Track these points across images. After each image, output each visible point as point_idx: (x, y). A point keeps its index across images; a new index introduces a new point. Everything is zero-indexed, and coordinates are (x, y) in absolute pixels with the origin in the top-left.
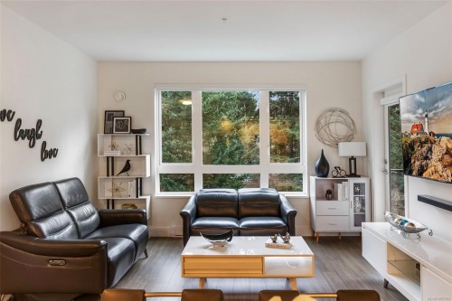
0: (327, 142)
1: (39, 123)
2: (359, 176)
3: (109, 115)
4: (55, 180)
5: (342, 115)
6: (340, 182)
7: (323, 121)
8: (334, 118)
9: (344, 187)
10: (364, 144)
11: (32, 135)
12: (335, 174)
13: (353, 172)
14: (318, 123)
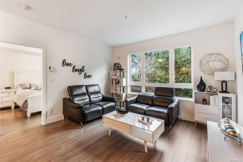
0: (207, 73)
1: (83, 67)
2: (229, 93)
3: (115, 65)
4: (87, 84)
5: (218, 56)
6: (212, 95)
7: (204, 61)
8: (212, 59)
9: (215, 98)
10: (233, 73)
11: (81, 71)
12: (209, 90)
13: (224, 89)
14: (201, 62)
